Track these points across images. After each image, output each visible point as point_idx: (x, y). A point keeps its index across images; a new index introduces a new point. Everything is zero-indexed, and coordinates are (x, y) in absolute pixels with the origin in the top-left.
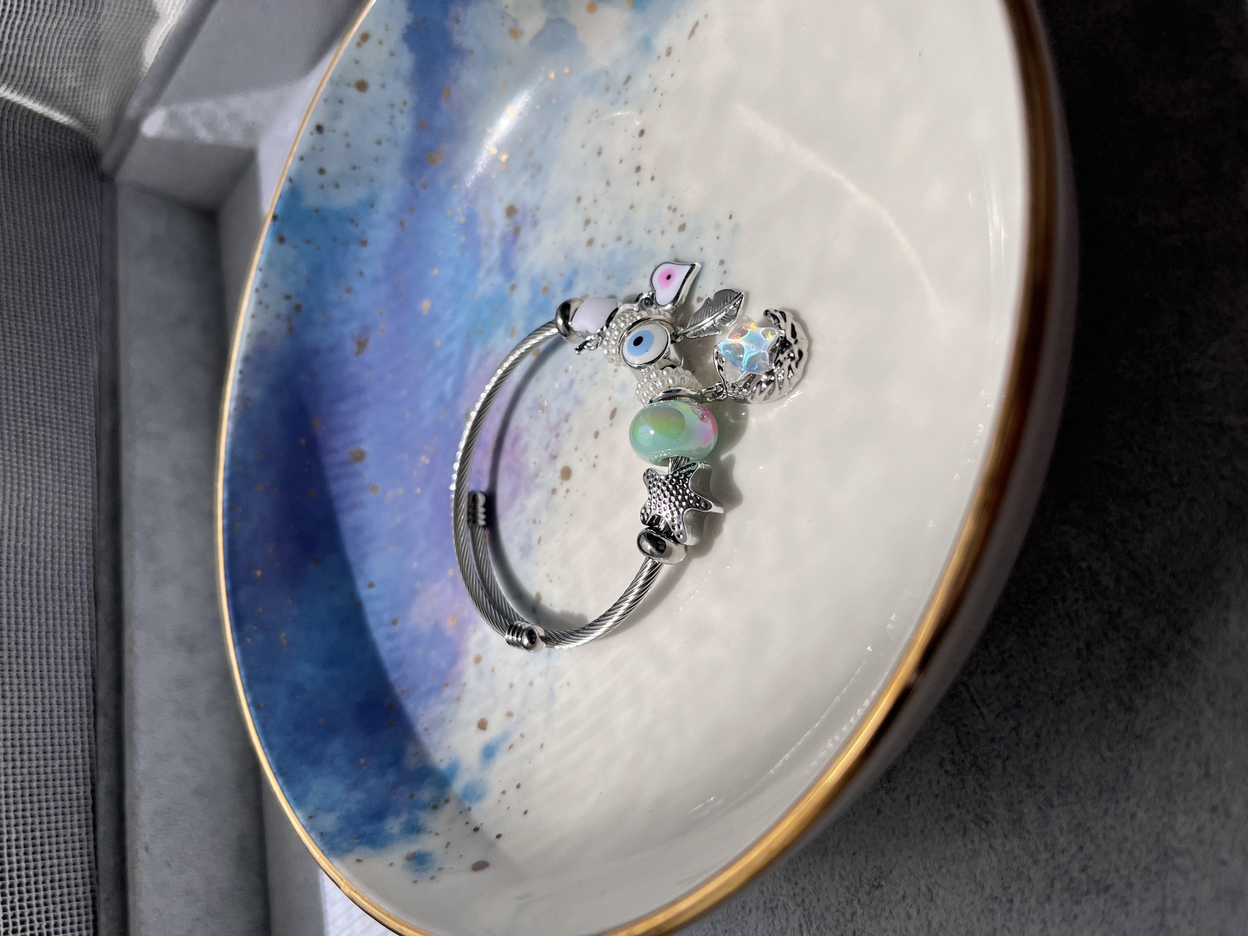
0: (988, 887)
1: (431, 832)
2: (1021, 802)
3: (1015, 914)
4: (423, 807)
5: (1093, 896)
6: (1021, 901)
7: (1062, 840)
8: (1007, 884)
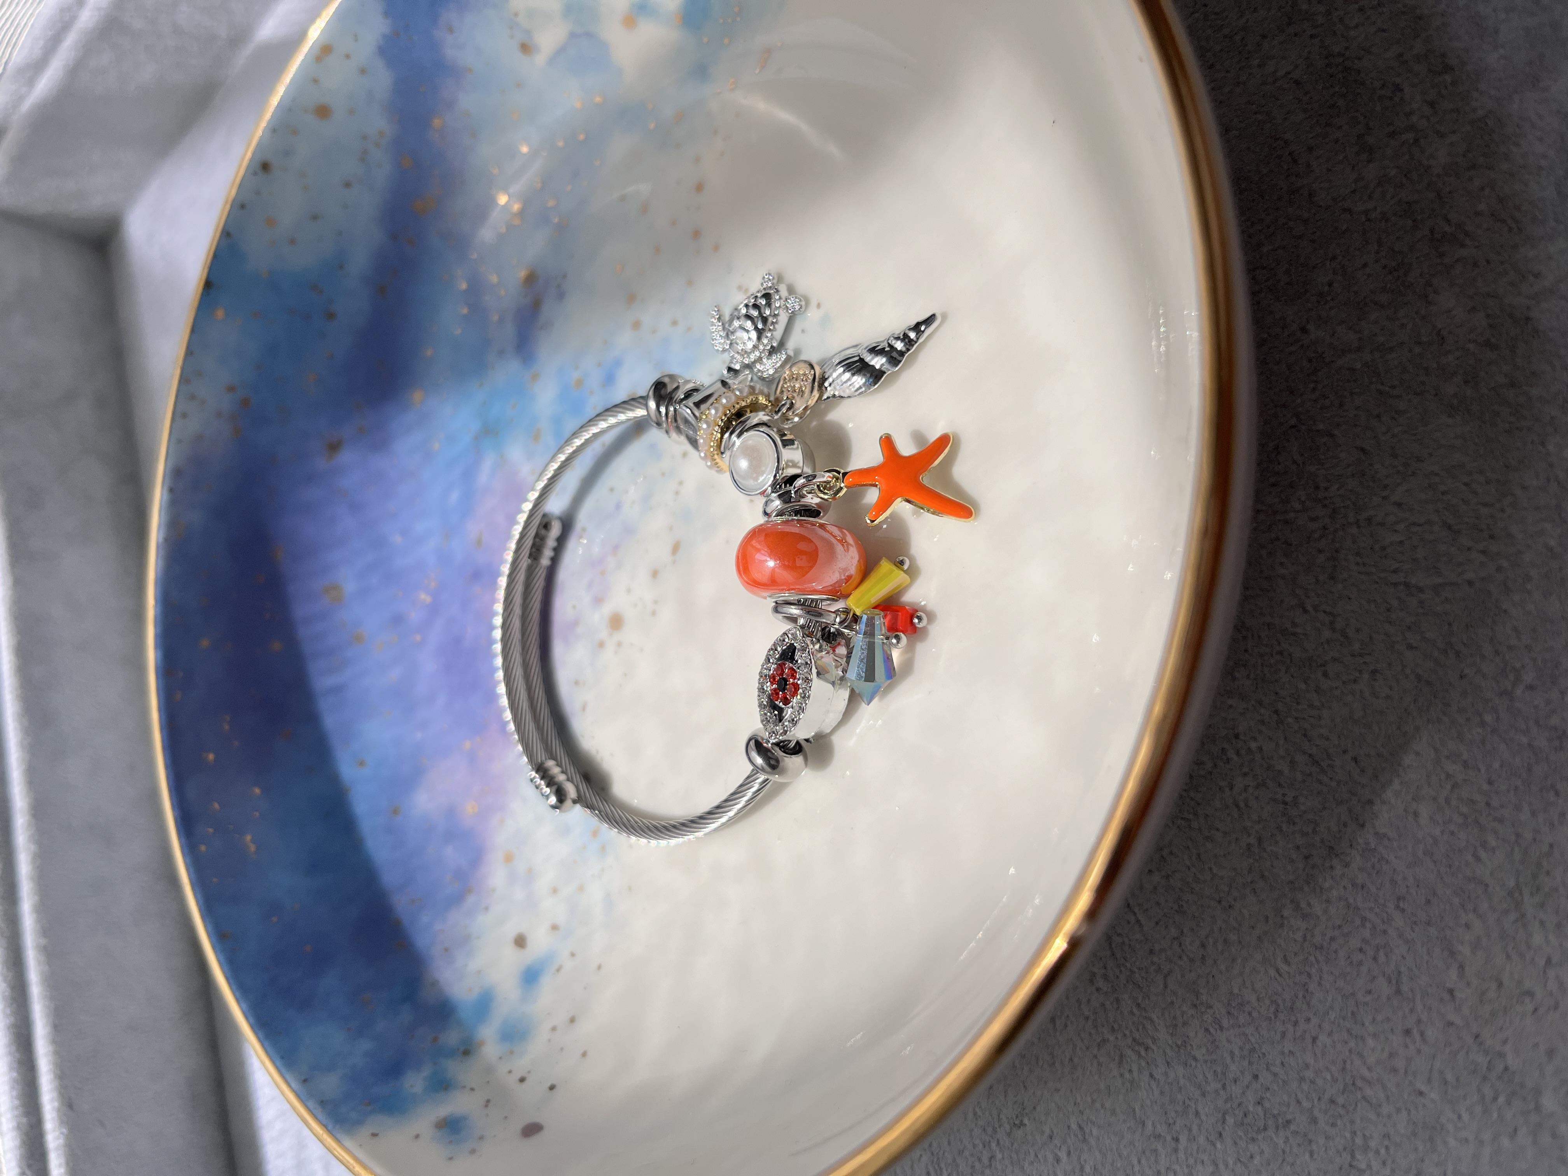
0: (1150, 1123)
1: (464, 1087)
2: (1185, 1024)
3: (1181, 1155)
4: (451, 1053)
5: (1271, 1133)
6: (1189, 1140)
7: (1233, 1067)
8: (1171, 1121)
